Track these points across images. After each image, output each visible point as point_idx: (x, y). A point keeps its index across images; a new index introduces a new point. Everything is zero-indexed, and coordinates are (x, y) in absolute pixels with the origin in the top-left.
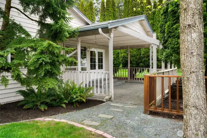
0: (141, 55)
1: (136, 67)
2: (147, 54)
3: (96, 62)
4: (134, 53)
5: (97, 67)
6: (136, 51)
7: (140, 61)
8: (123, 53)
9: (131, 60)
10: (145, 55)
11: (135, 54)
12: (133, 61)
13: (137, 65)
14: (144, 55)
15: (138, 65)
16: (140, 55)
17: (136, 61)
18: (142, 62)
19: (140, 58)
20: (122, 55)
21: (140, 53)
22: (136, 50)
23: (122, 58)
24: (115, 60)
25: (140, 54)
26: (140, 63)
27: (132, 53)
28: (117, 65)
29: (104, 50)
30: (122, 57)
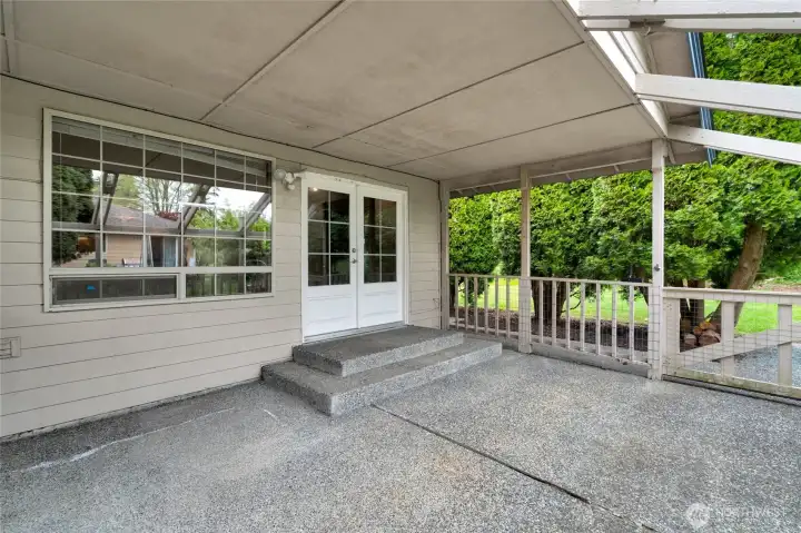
0: (591, 220)
1: (563, 274)
2: (626, 209)
3: (352, 245)
4: (555, 209)
5: (357, 269)
6: (565, 200)
7: (583, 246)
8: (507, 211)
9: (543, 241)
10: (611, 214)
11: (559, 213)
12: (552, 245)
13: (567, 263)
14: (605, 214)
15: (573, 265)
16: (585, 220)
17: (563, 248)
18: (593, 252)
19: (587, 233)
20: (502, 220)
21: (585, 209)
22: (563, 196)
23: (500, 235)
24: (475, 242)
25: (585, 212)
26: (585, 254)
27: (544, 208)
28: (483, 265)
29: (406, 193)
30: (500, 229)
